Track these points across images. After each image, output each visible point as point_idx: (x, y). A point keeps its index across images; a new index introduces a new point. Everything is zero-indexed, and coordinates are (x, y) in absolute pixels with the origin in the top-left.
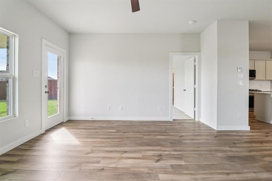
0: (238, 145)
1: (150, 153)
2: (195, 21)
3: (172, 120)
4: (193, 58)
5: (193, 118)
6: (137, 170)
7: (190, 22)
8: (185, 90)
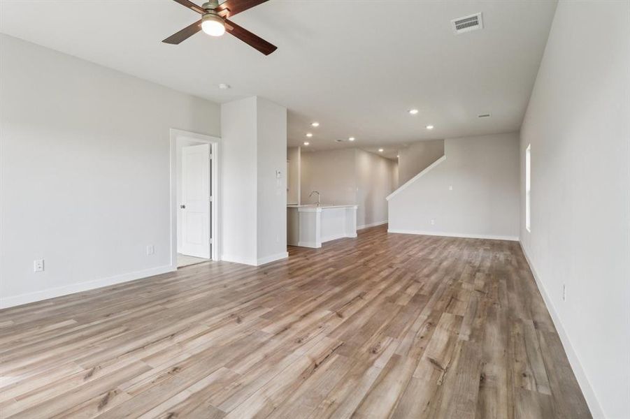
0: (295, 274)
1: (215, 320)
2: (229, 87)
3: (176, 270)
4: (207, 146)
5: (208, 257)
6: (229, 341)
7: (222, 86)
8: (184, 207)
